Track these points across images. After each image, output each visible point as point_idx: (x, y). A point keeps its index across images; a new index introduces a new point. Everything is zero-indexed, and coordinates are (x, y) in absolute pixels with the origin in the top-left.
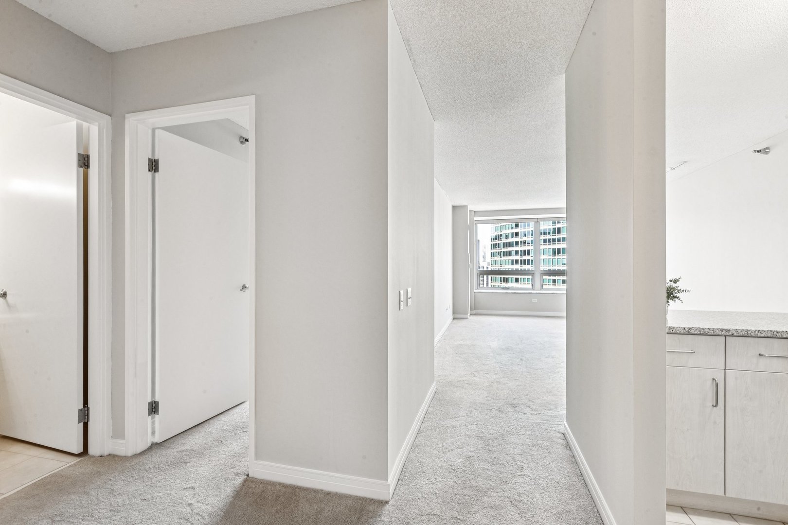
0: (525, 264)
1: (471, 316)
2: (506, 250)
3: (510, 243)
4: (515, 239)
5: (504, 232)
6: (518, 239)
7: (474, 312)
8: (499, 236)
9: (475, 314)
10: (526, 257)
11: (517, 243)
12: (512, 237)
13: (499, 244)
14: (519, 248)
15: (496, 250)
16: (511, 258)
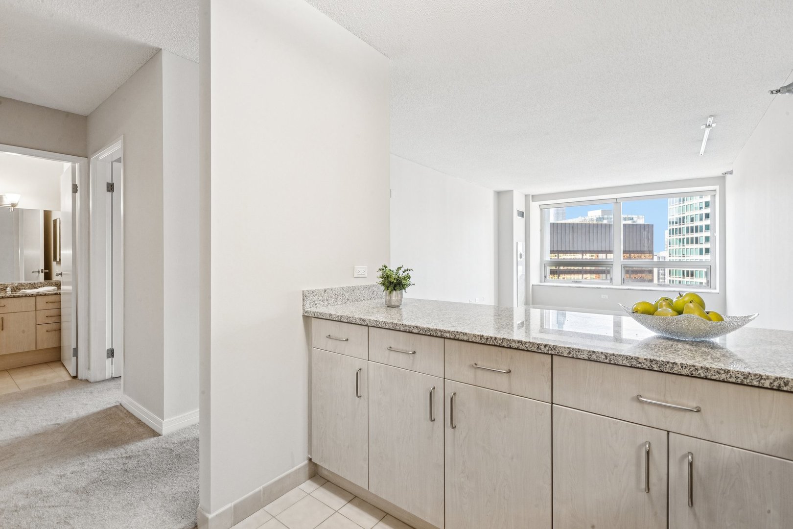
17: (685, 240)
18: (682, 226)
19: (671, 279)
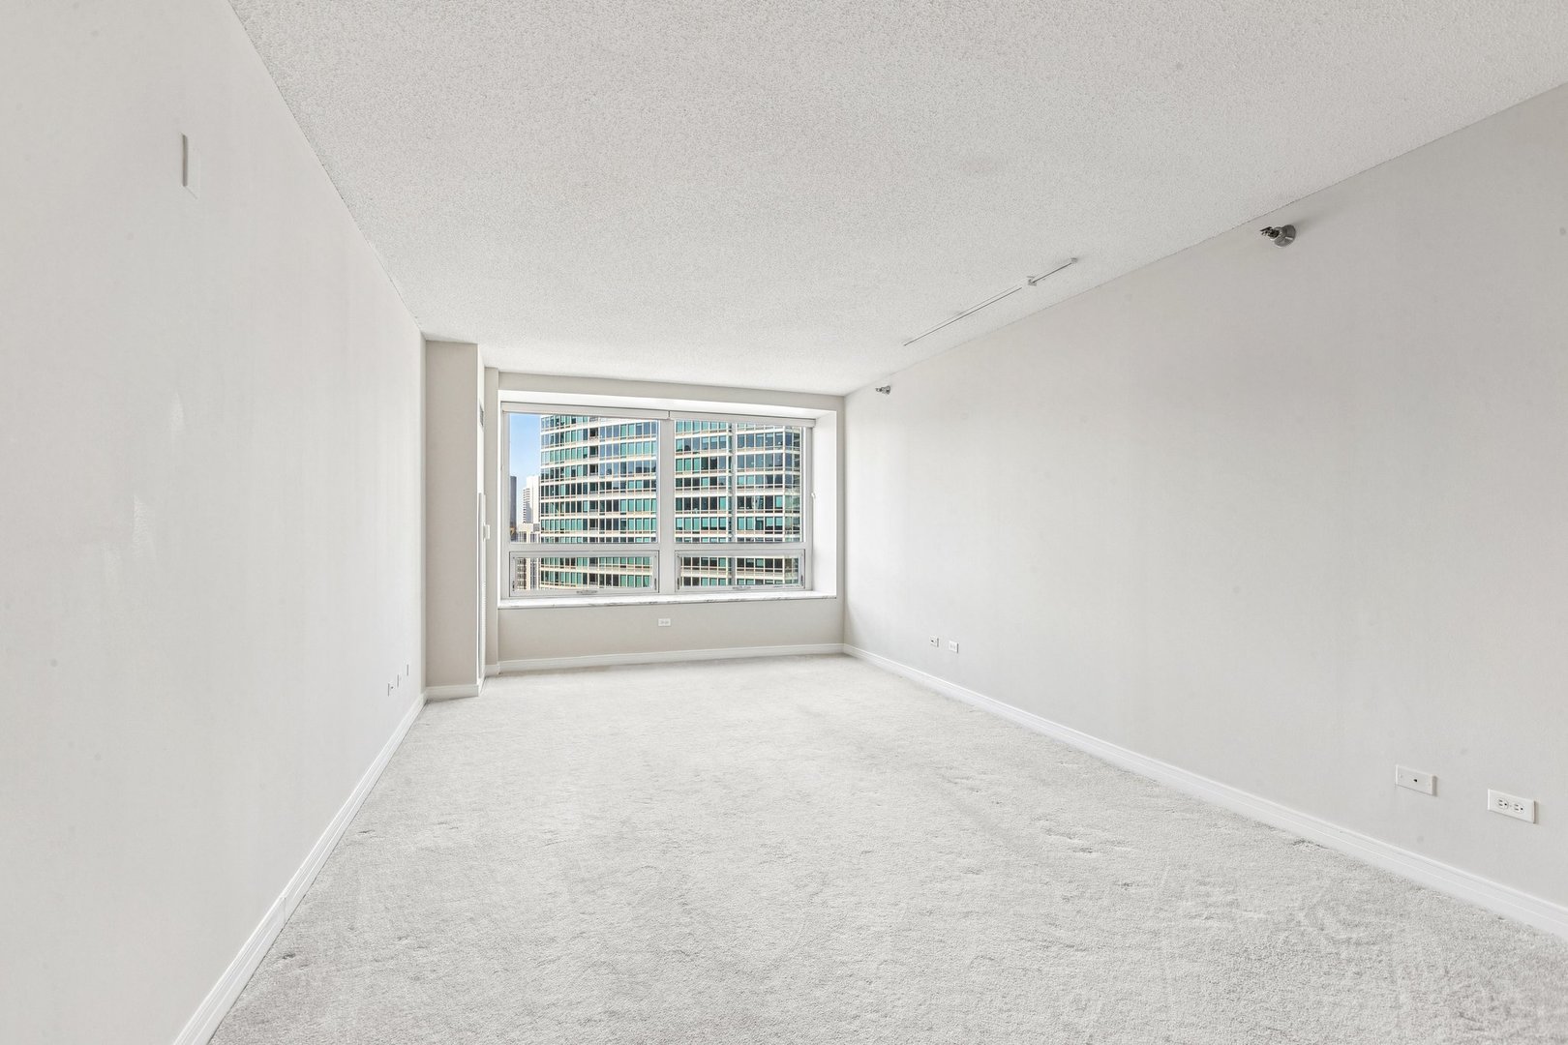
0: (609, 528)
1: (490, 681)
2: (573, 500)
3: (579, 485)
4: (590, 479)
5: (568, 463)
6: (596, 479)
7: (497, 667)
8: (557, 471)
9: (501, 674)
10: (612, 515)
11: (594, 486)
12: (585, 474)
13: (557, 486)
14: (598, 497)
15: (551, 500)
16: (582, 516)
17: (564, 506)
18: (559, 483)
19: (545, 569)
